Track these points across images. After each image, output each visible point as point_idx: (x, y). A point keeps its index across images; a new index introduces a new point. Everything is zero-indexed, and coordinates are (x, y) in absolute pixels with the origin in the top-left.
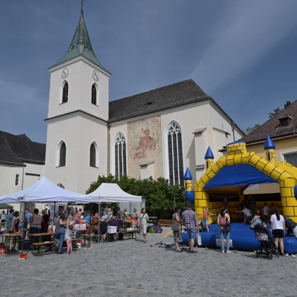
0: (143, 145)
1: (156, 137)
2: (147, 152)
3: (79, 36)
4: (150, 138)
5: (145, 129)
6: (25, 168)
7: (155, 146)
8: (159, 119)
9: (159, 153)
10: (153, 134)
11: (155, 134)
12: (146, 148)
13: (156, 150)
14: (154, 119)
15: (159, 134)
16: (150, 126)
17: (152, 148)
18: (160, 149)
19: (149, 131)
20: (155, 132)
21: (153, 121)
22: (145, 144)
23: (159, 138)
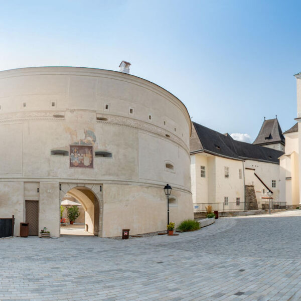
6: (244, 162)
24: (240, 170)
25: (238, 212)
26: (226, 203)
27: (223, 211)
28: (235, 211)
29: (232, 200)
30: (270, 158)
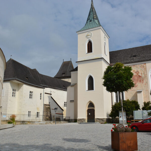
0: (135, 80)
1: (143, 76)
2: (137, 84)
3: (93, 15)
4: (140, 76)
5: (136, 71)
6: (44, 89)
7: (143, 81)
8: (145, 65)
9: (146, 85)
10: (142, 74)
11: (143, 74)
12: (137, 82)
13: (144, 83)
14: (142, 66)
15: (146, 74)
16: (139, 69)
17: (141, 82)
18: (146, 82)
19: (139, 72)
20: (142, 73)
21: (141, 67)
22: (136, 79)
23: (145, 77)
24: (41, 94)
25: (34, 121)
26: (29, 115)
27: (23, 120)
28: (32, 120)
29: (34, 113)
30: (64, 87)
